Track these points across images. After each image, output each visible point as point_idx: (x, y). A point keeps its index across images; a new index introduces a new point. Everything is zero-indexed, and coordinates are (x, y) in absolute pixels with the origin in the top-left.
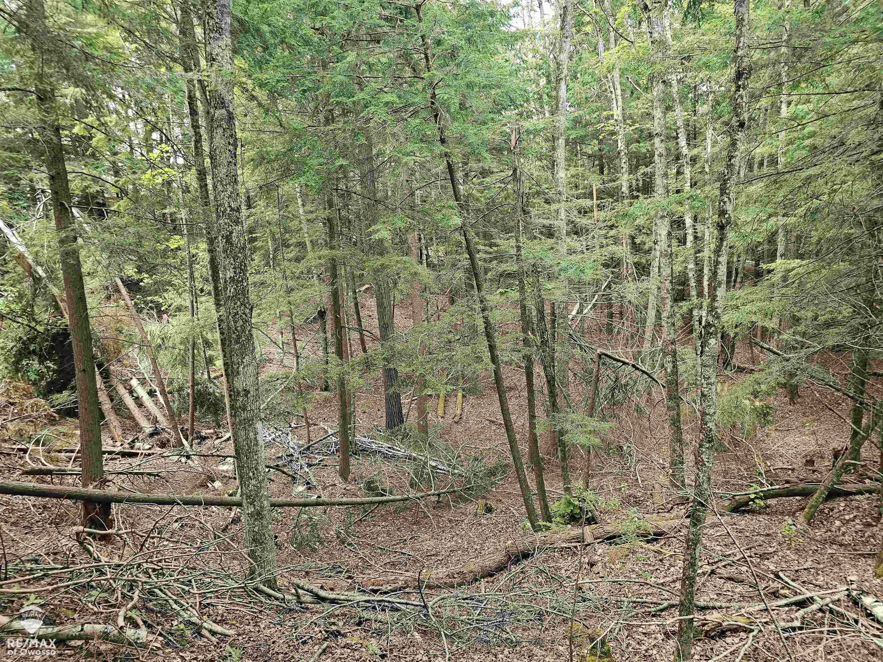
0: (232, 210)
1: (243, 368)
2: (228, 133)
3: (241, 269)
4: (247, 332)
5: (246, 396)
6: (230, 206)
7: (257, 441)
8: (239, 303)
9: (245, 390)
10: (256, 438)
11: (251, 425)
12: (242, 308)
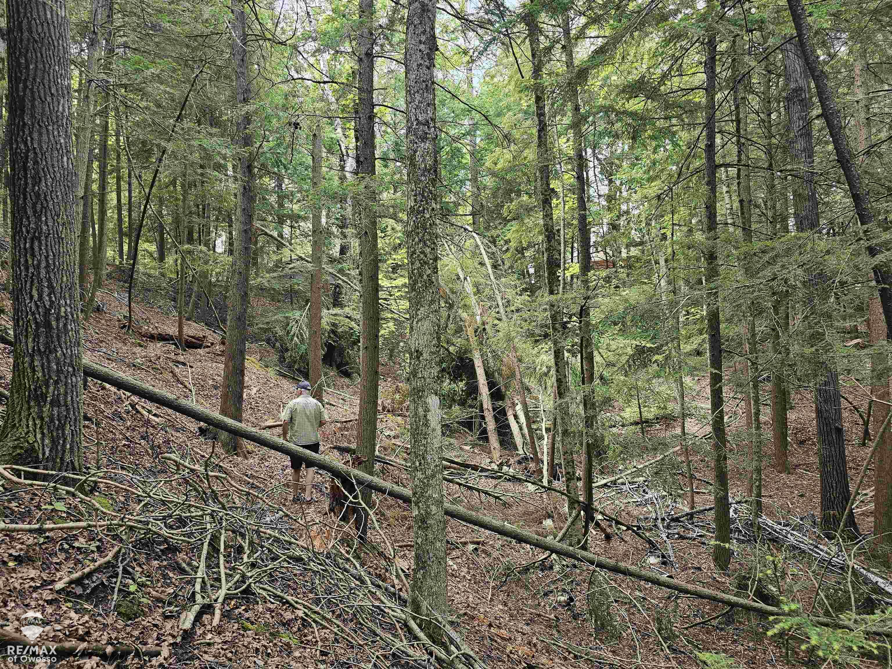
0: (419, 123)
1: (417, 323)
2: (420, 30)
3: (423, 196)
4: (425, 277)
5: (418, 358)
6: (417, 119)
7: (427, 420)
8: (417, 239)
9: (417, 351)
10: (425, 416)
11: (421, 397)
12: (421, 245)
